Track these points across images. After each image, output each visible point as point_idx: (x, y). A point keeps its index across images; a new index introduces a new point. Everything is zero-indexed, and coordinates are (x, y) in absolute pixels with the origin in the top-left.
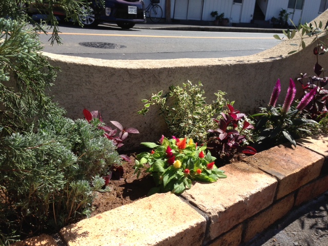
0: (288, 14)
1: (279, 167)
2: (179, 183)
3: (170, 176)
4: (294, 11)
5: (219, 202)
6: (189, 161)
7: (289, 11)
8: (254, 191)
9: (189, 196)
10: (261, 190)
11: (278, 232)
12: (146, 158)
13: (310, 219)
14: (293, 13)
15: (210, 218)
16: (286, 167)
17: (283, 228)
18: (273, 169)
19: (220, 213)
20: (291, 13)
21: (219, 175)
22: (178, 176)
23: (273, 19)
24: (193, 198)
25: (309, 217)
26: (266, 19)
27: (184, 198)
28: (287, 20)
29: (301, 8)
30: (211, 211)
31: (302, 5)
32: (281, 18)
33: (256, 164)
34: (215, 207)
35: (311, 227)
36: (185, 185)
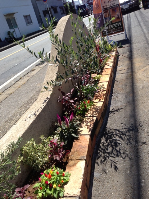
0: (12, 33)
1: (82, 153)
2: (60, 193)
3: (56, 193)
4: (14, 30)
5: (77, 188)
6: (57, 181)
7: (12, 31)
8: (83, 173)
9: (67, 195)
10: (84, 170)
11: (93, 174)
12: (40, 193)
13: (98, 160)
14: (15, 31)
15: (79, 197)
16: (83, 151)
17: (94, 171)
18: (81, 156)
19: (81, 192)
20: (13, 32)
21: (68, 176)
22: (58, 190)
23: (6, 39)
24: (69, 194)
25: (98, 159)
26: (2, 40)
27: (66, 197)
28: (14, 36)
29: (17, 27)
30: (78, 194)
31: (16, 25)
32: (10, 37)
33: (74, 158)
34: (78, 192)
35: (101, 163)
36: (62, 191)
